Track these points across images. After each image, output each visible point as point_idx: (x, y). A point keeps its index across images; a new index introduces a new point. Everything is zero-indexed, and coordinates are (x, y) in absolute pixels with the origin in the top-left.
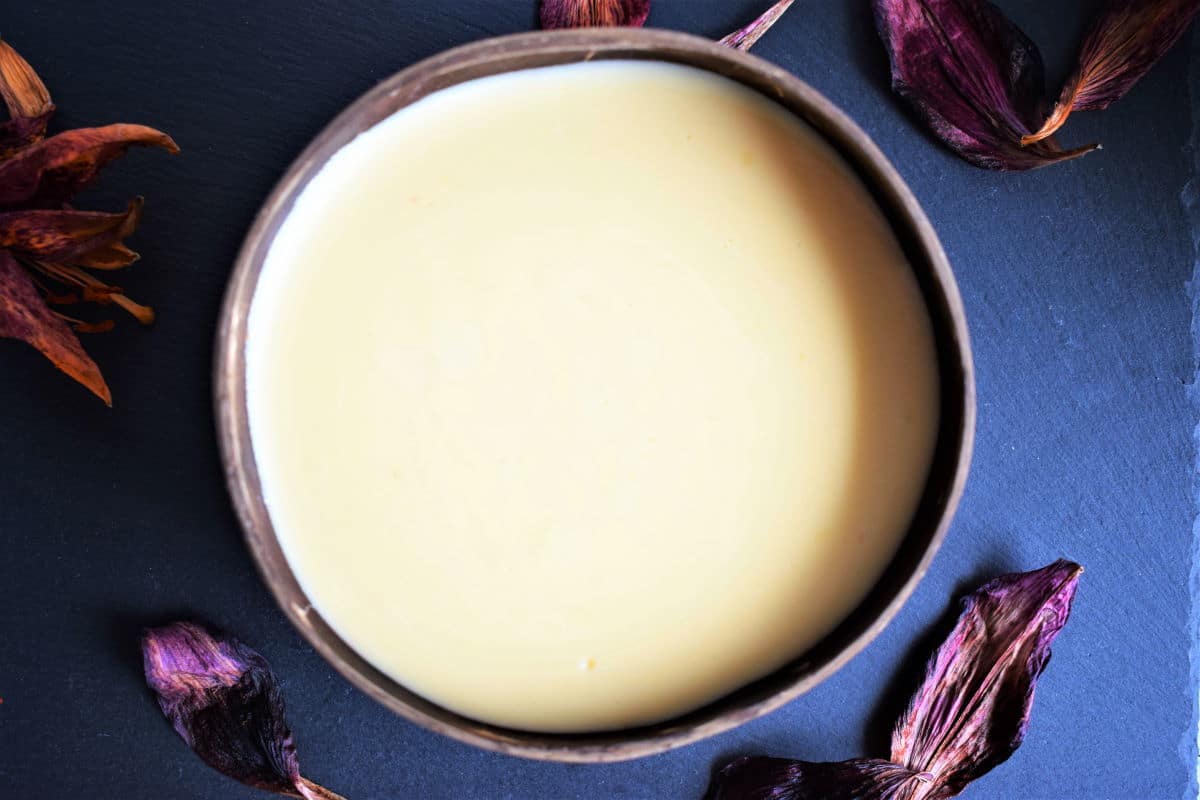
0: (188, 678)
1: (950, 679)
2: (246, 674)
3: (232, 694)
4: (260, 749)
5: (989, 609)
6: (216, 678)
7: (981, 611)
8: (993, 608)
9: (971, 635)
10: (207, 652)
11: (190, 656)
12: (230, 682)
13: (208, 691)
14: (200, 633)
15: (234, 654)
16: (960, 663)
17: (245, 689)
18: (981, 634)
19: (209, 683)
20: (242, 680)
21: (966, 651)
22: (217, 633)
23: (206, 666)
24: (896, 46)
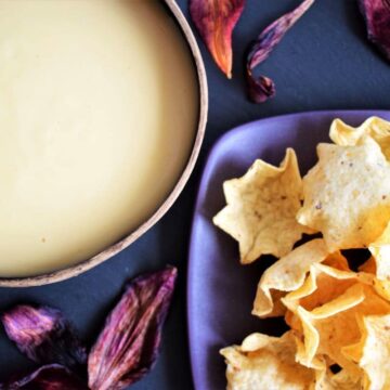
0: (28, 331)
1: (121, 326)
2: (56, 323)
3: (52, 334)
4: (72, 356)
5: (138, 290)
6: (42, 328)
7: (135, 292)
8: (140, 289)
9: (131, 304)
10: (34, 316)
11: (26, 320)
12: (49, 327)
13: (40, 335)
14: (28, 308)
15: (48, 314)
16: (126, 318)
17: (58, 330)
18: (136, 304)
19: (39, 331)
20: (55, 326)
21: (129, 313)
22: (37, 306)
23: (35, 323)
24: (369, 17)
